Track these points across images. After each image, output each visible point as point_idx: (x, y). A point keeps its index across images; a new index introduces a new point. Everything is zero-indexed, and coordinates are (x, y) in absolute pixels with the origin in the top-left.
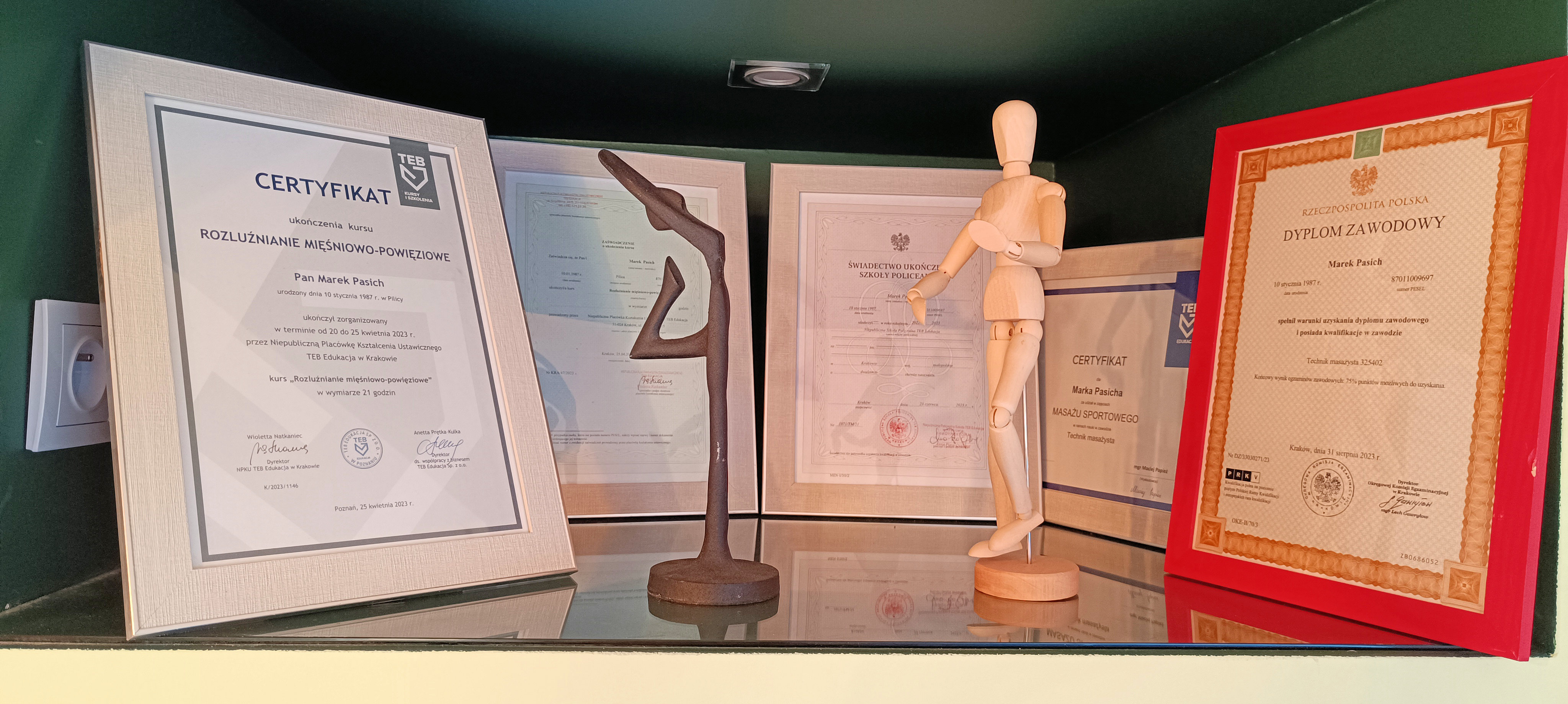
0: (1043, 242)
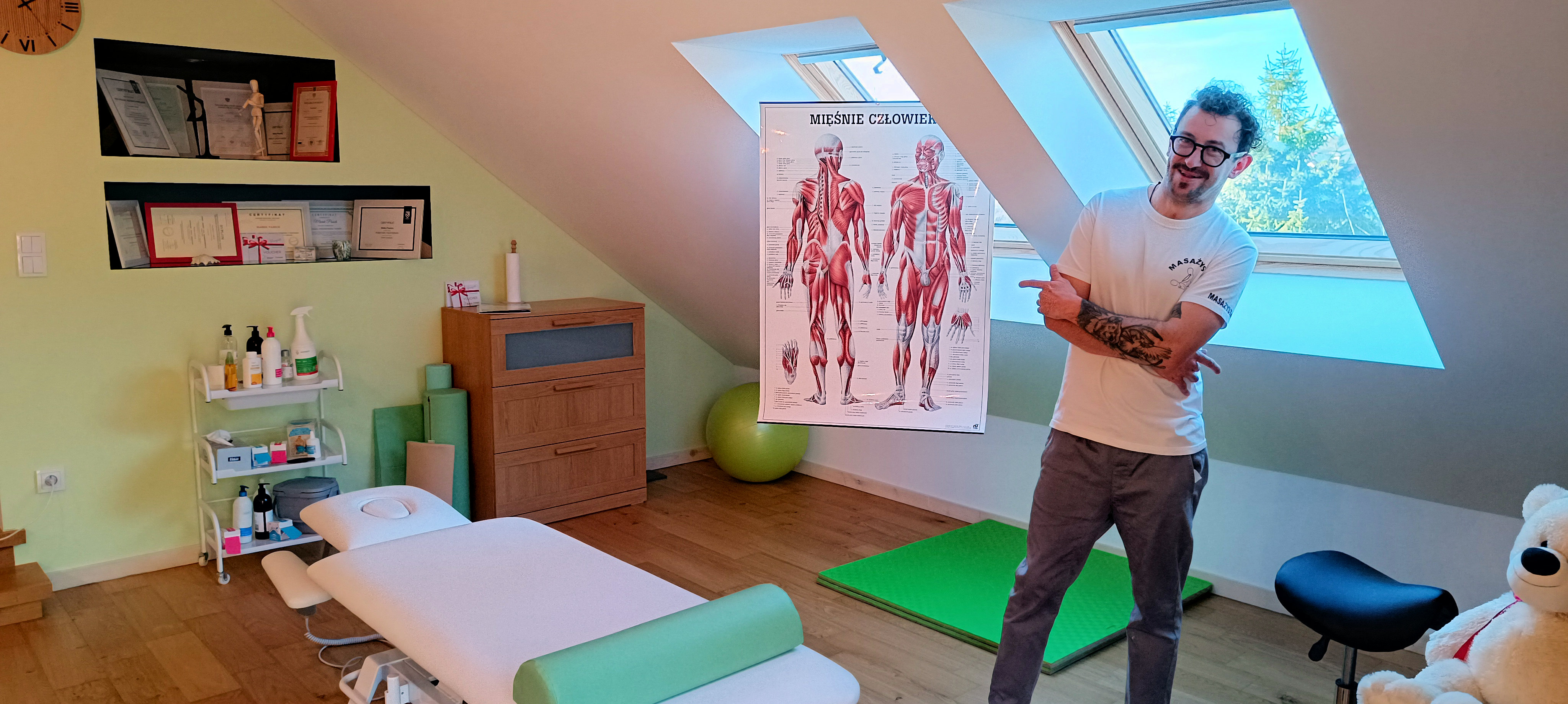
0: (261, 104)
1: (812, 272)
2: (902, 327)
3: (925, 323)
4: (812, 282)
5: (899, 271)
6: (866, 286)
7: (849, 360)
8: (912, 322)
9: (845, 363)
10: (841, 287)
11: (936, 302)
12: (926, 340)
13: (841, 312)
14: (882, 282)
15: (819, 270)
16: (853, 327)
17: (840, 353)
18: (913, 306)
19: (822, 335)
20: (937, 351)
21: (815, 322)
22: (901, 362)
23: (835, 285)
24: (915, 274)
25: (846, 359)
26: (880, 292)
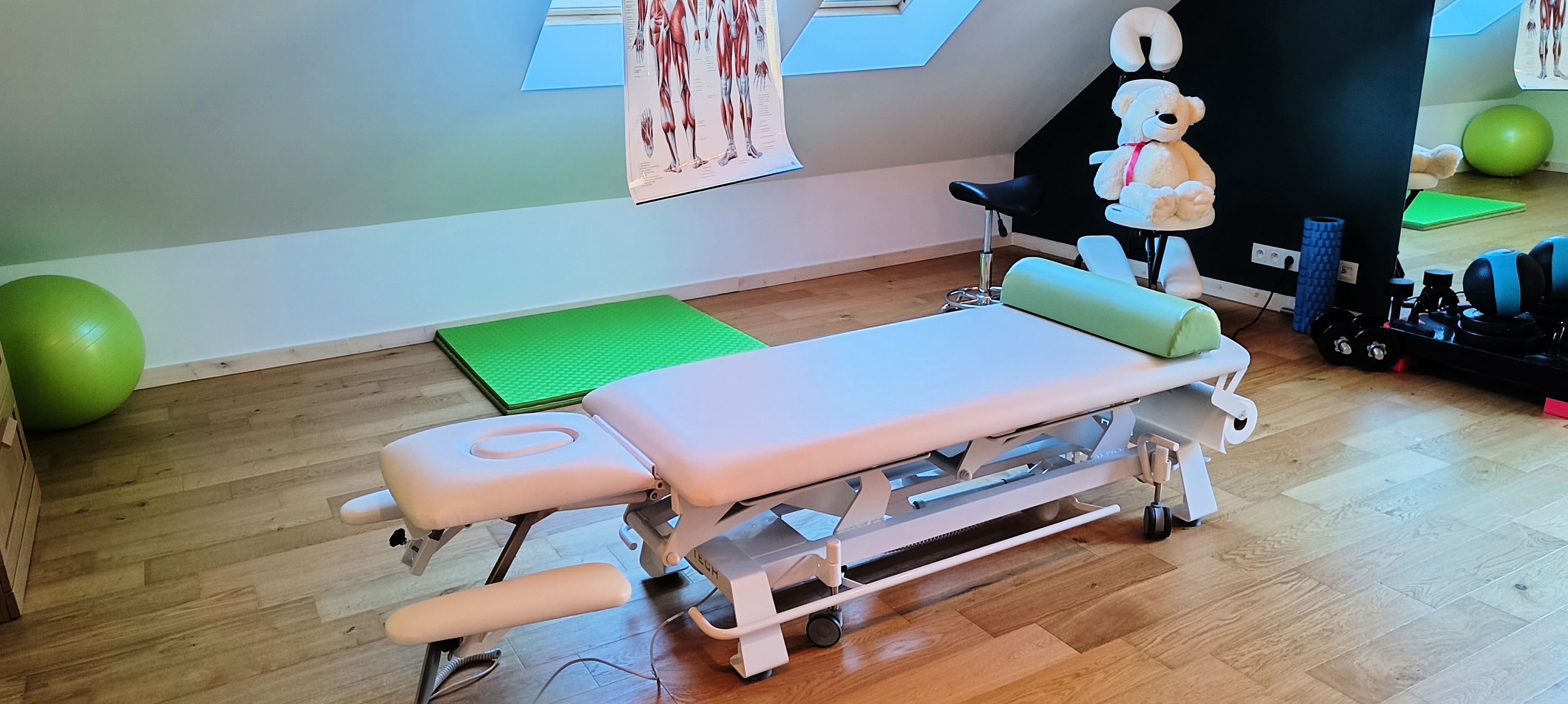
1: (657, 31)
2: (724, 81)
3: (738, 76)
4: (657, 42)
5: (717, 23)
6: (697, 42)
7: (691, 121)
8: (729, 76)
9: (689, 126)
10: (680, 45)
11: (743, 54)
12: (741, 92)
13: (681, 72)
14: (707, 37)
15: (662, 27)
16: (691, 89)
17: (684, 116)
18: (728, 60)
19: (669, 99)
20: (750, 101)
21: (662, 86)
22: (727, 116)
23: (676, 43)
24: (728, 26)
25: (689, 123)
26: (706, 47)
